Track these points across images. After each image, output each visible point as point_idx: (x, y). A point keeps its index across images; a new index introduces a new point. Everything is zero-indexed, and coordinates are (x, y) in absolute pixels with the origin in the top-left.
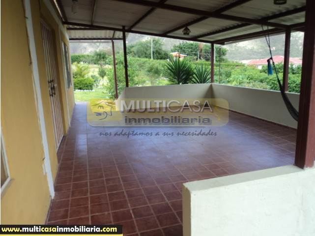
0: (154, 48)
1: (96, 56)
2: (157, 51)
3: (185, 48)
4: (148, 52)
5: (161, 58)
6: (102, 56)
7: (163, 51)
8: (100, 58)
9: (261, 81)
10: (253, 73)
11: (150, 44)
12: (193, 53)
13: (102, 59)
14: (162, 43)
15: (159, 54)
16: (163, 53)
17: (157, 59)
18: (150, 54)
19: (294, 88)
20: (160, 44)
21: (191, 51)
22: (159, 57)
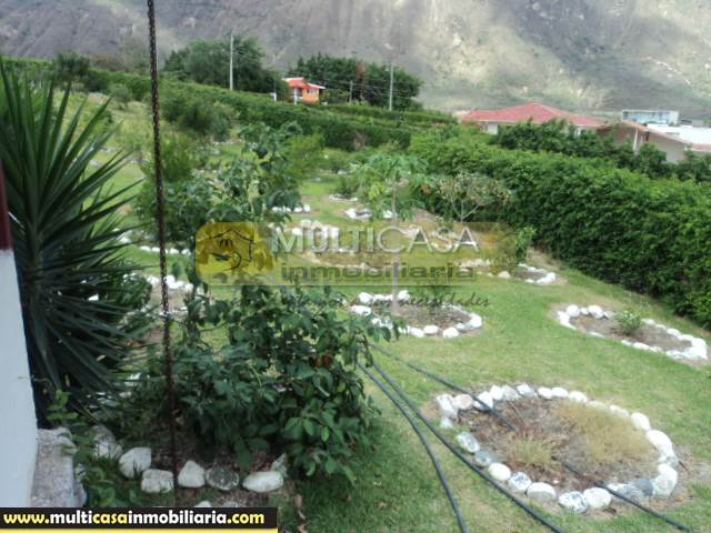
0: (237, 61)
1: (57, 67)
2: (246, 70)
3: (322, 69)
4: (221, 71)
5: (257, 89)
6: (76, 68)
7: (263, 72)
8: (70, 72)
9: (489, 171)
10: (467, 143)
11: (228, 50)
12: (342, 82)
13: (77, 77)
14: (261, 51)
15: (253, 77)
16: (262, 76)
17: (246, 90)
18: (227, 77)
19: (584, 201)
20: (254, 52)
21: (337, 78)
22: (252, 86)
